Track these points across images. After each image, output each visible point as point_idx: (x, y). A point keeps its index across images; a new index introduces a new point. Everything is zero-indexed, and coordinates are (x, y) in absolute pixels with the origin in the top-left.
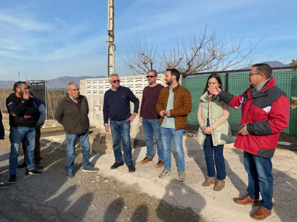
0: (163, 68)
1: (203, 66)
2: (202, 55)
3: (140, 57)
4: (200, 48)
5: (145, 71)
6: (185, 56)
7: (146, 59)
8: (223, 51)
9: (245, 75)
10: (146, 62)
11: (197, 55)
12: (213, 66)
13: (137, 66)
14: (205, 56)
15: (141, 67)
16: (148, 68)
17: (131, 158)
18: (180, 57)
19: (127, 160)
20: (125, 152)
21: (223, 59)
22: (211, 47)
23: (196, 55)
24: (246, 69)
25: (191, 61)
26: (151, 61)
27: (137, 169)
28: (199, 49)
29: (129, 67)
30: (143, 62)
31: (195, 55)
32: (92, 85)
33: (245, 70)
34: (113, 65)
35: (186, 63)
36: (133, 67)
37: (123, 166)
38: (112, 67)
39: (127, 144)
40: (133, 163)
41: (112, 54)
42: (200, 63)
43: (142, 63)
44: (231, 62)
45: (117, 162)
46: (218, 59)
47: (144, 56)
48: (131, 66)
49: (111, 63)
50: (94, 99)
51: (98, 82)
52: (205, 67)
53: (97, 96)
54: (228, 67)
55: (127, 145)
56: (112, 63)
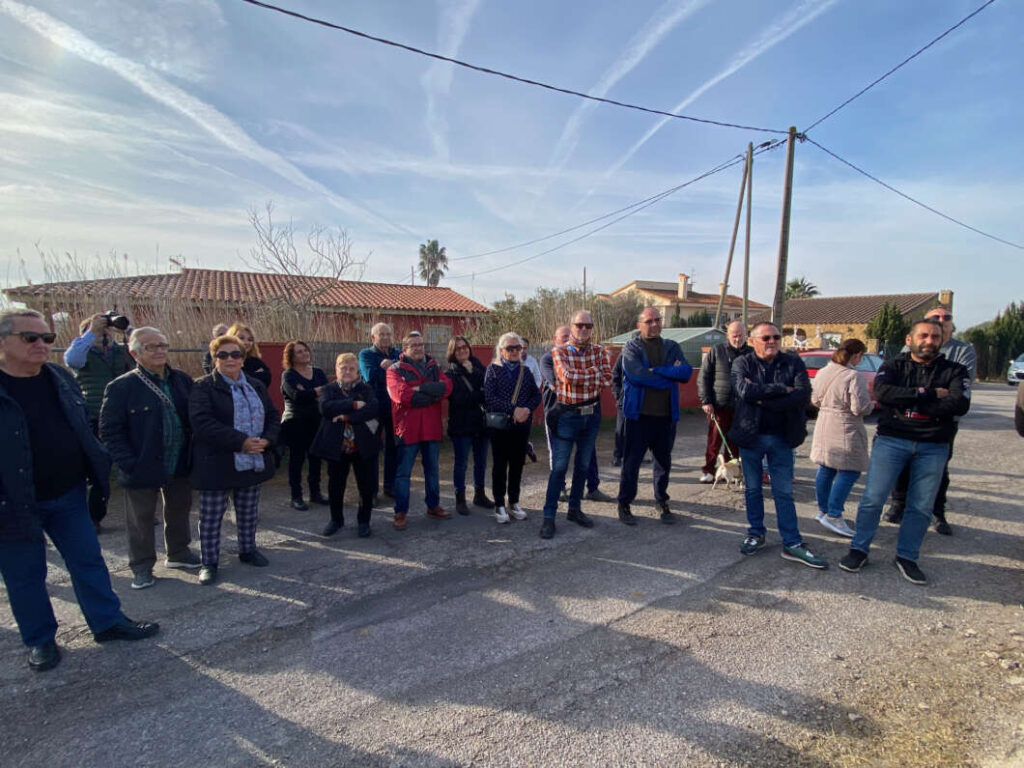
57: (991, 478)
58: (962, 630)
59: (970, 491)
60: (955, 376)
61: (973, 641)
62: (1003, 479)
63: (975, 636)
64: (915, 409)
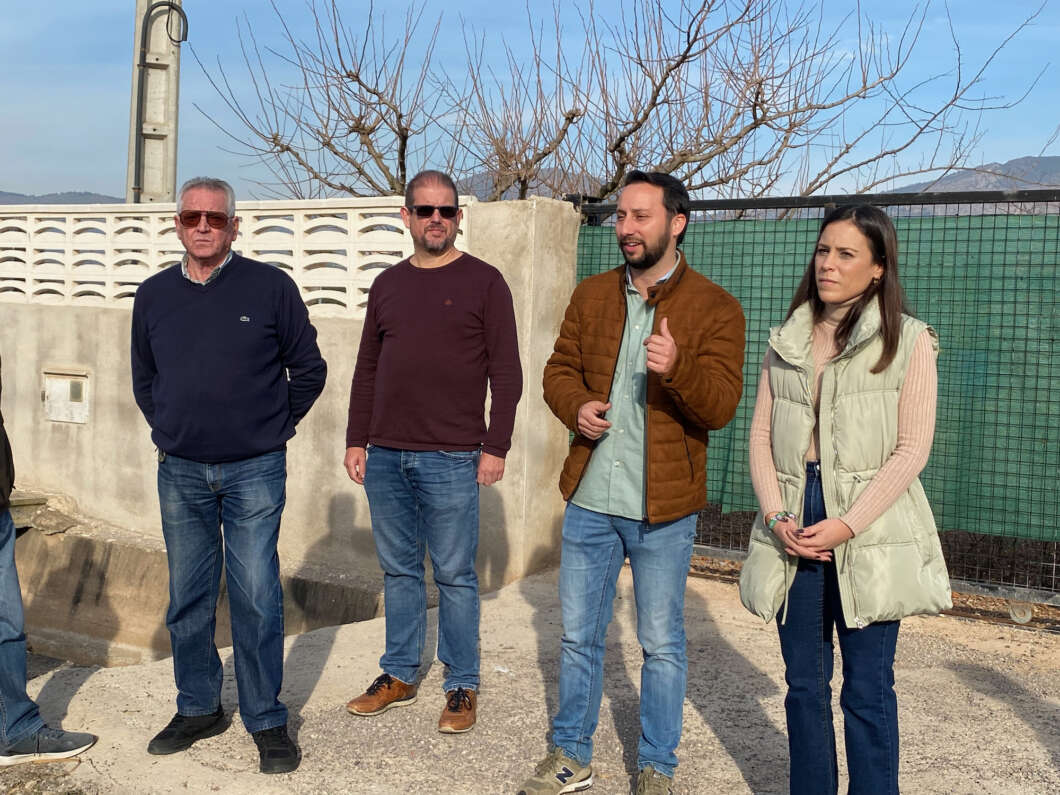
0: (470, 162)
1: (695, 166)
2: (695, 104)
3: (334, 91)
4: (684, 58)
5: (361, 172)
6: (596, 96)
7: (368, 105)
8: (811, 83)
9: (927, 225)
10: (369, 123)
11: (663, 102)
12: (752, 165)
13: (312, 143)
14: (707, 106)
15: (340, 149)
16: (380, 157)
17: (277, 693)
18: (569, 107)
19: (251, 700)
20: (240, 652)
21: (808, 132)
22: (746, 56)
23: (659, 99)
24: (934, 190)
25: (630, 132)
26: (400, 116)
27: (307, 756)
28: (678, 65)
29: (266, 147)
30: (351, 123)
31: (655, 98)
32: (32, 242)
33: (929, 199)
34: (168, 130)
35: (602, 142)
36: (288, 149)
37: (226, 735)
38: (162, 137)
39: (256, 608)
40: (285, 720)
41: (161, 62)
42: (680, 142)
43: (343, 127)
44: (848, 148)
45: (190, 712)
46: (780, 129)
47: (360, 83)
48: (275, 139)
49: (157, 114)
50: (40, 326)
51: (70, 226)
52: (709, 173)
53: (60, 311)
54: (834, 176)
55: (256, 614)
56: (161, 119)
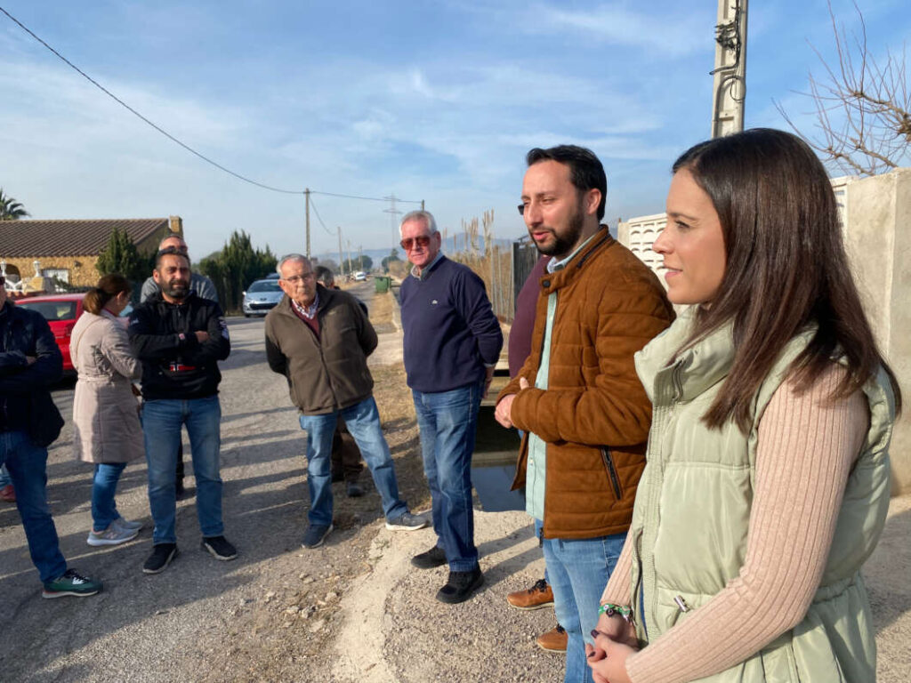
32: (641, 239)
41: (730, 115)
57: (251, 419)
58: (262, 598)
59: (236, 439)
60: (211, 315)
61: (274, 604)
62: (260, 417)
63: (274, 598)
64: (179, 359)
